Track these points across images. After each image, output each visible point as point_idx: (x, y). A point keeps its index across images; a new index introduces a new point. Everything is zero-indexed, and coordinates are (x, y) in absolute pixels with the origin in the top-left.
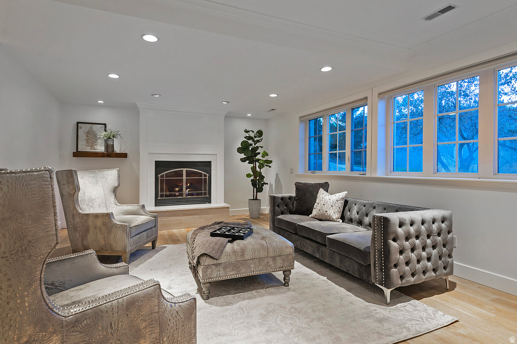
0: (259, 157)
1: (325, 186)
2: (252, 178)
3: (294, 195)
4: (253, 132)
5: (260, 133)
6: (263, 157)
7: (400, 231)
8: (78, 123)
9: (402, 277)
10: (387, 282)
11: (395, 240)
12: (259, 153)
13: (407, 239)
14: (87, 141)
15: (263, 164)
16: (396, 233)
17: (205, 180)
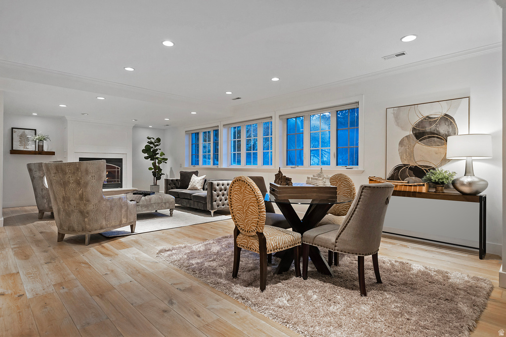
0: (158, 156)
1: (196, 173)
2: (153, 170)
3: (179, 178)
4: (154, 139)
5: (159, 140)
6: (161, 156)
7: (217, 187)
8: (12, 128)
9: (218, 206)
10: (212, 208)
11: (215, 191)
12: (158, 153)
13: (221, 191)
14: (21, 142)
15: (160, 161)
16: (215, 188)
17: (118, 171)
